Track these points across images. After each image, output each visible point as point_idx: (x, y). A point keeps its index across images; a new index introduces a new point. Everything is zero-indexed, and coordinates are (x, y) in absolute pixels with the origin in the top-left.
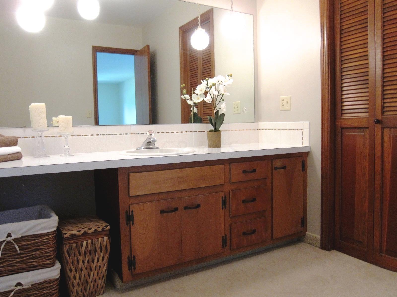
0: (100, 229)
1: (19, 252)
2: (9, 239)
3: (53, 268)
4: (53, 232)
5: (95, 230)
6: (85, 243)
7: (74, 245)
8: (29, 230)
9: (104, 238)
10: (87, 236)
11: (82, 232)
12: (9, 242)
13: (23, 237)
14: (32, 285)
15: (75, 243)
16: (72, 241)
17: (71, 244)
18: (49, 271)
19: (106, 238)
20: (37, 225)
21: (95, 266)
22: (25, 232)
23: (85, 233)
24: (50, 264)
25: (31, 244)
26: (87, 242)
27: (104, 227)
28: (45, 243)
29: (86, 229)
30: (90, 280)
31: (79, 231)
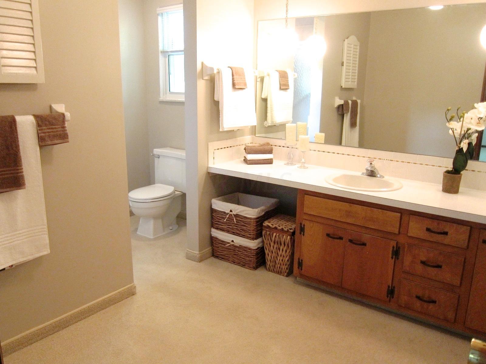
0: (286, 229)
1: (236, 223)
2: (231, 213)
3: (253, 241)
4: (254, 218)
5: (282, 228)
6: (275, 234)
7: (268, 233)
8: (240, 212)
9: (287, 237)
10: (276, 230)
11: (274, 226)
12: (231, 215)
13: (236, 214)
14: (240, 246)
15: (269, 231)
16: (268, 230)
17: (267, 231)
18: (249, 242)
19: (289, 237)
20: (246, 210)
21: (280, 254)
22: (238, 212)
23: (276, 228)
24: (251, 238)
25: (242, 221)
26: (276, 235)
27: (289, 229)
28: (249, 224)
29: (277, 226)
30: (277, 262)
31: (272, 225)
